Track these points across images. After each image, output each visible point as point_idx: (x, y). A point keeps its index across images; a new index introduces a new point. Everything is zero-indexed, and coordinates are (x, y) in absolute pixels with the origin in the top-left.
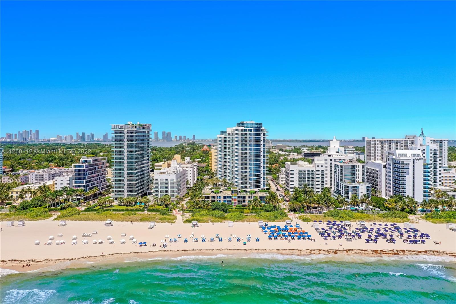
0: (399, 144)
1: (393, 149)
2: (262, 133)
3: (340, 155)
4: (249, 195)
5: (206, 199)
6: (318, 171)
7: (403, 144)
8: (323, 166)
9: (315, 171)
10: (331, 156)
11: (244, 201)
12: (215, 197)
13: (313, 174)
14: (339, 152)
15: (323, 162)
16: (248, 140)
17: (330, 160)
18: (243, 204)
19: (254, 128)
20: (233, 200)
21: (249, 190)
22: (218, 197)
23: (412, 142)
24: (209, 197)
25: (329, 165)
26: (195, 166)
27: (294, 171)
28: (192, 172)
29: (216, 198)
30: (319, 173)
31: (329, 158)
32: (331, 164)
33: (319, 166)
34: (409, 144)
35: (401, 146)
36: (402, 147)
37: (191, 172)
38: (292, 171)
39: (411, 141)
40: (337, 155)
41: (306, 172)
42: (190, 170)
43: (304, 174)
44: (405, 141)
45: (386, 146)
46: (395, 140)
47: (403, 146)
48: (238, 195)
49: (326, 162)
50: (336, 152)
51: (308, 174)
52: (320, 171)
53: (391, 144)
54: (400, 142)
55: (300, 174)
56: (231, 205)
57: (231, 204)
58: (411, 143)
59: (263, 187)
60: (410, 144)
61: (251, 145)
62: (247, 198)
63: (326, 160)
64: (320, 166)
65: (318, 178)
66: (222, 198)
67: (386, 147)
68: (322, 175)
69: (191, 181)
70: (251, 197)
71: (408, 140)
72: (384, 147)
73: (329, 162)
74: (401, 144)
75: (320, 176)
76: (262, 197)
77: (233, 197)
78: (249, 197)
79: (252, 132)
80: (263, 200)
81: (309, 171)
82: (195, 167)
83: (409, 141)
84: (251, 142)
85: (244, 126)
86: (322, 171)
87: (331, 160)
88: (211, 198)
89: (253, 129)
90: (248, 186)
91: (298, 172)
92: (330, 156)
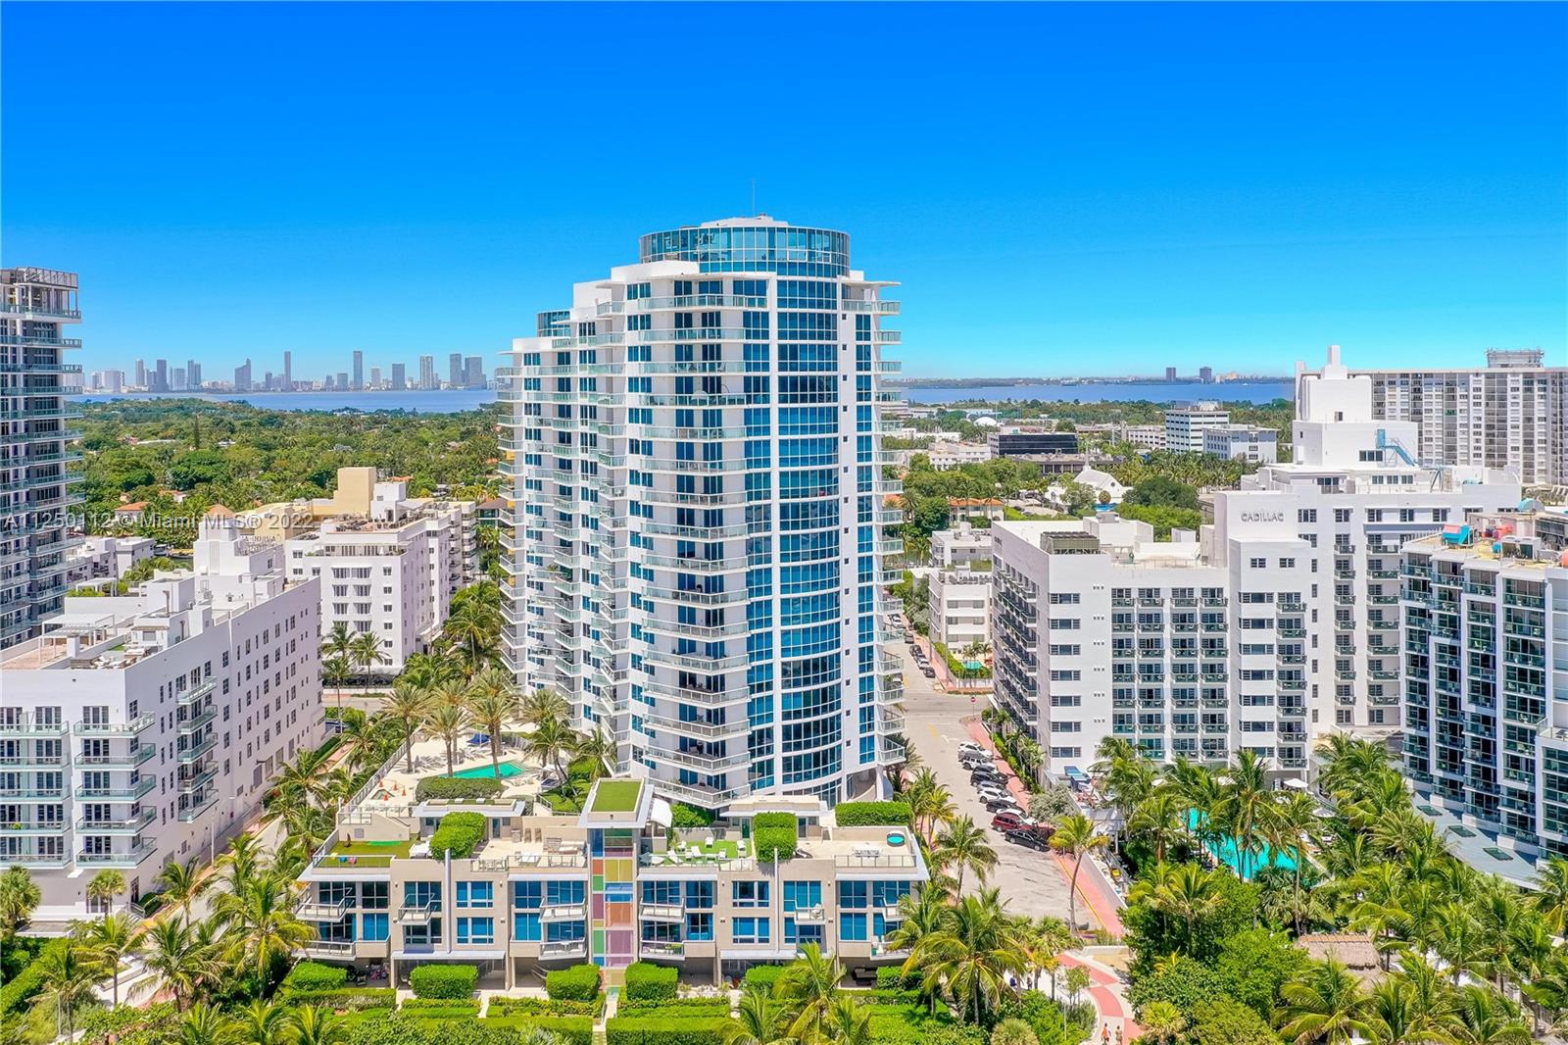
0: (1459, 391)
1: (1434, 414)
2: (851, 315)
3: (1393, 479)
4: (746, 866)
5: (359, 911)
6: (1259, 598)
7: (1483, 393)
8: (1291, 563)
9: (1226, 594)
10: (1342, 485)
11: (700, 924)
12: (436, 887)
13: (1212, 621)
14: (1388, 454)
15: (1286, 535)
16: (733, 376)
17: (1338, 511)
18: (695, 948)
19: (782, 268)
20: (598, 913)
21: (747, 803)
22: (462, 886)
23: (1525, 383)
24: (383, 888)
25: (1327, 553)
26: (434, 534)
27: (1076, 598)
28: (395, 581)
29: (448, 896)
30: (1269, 611)
31: (1327, 504)
32: (1342, 540)
33: (1262, 563)
34: (1509, 393)
35: (1472, 400)
36: (1475, 404)
37: (388, 581)
38: (1064, 598)
39: (1521, 378)
40: (1378, 480)
41: (1167, 610)
42: (387, 571)
43: (1151, 621)
44: (1489, 376)
45: (1398, 400)
46: (1441, 375)
47: (1483, 401)
48: (641, 864)
49: (1309, 528)
50: (1363, 456)
51: (1181, 621)
52: (1270, 596)
53: (1419, 391)
54: (1465, 383)
55: (1121, 621)
56: (583, 961)
57: (578, 953)
58: (1521, 386)
59: (863, 759)
60: (1517, 389)
61: (756, 421)
62: (725, 894)
63: (1308, 516)
64: (1273, 564)
65: (1259, 649)
66: (501, 895)
67: (1399, 407)
68: (1290, 626)
69: (396, 635)
70: (764, 886)
71: (1504, 375)
72: (1387, 407)
73: (1326, 528)
74: (1472, 393)
75: (1270, 636)
76: (861, 886)
77: (598, 883)
78: (744, 890)
79: (762, 303)
80: (870, 910)
81: (1182, 595)
82: (433, 543)
83: (1509, 378)
84: (756, 387)
85: (695, 258)
86: (1289, 600)
87: (1343, 515)
88: (397, 897)
89: (772, 278)
90: (737, 768)
91: (1106, 608)
92: (1328, 482)
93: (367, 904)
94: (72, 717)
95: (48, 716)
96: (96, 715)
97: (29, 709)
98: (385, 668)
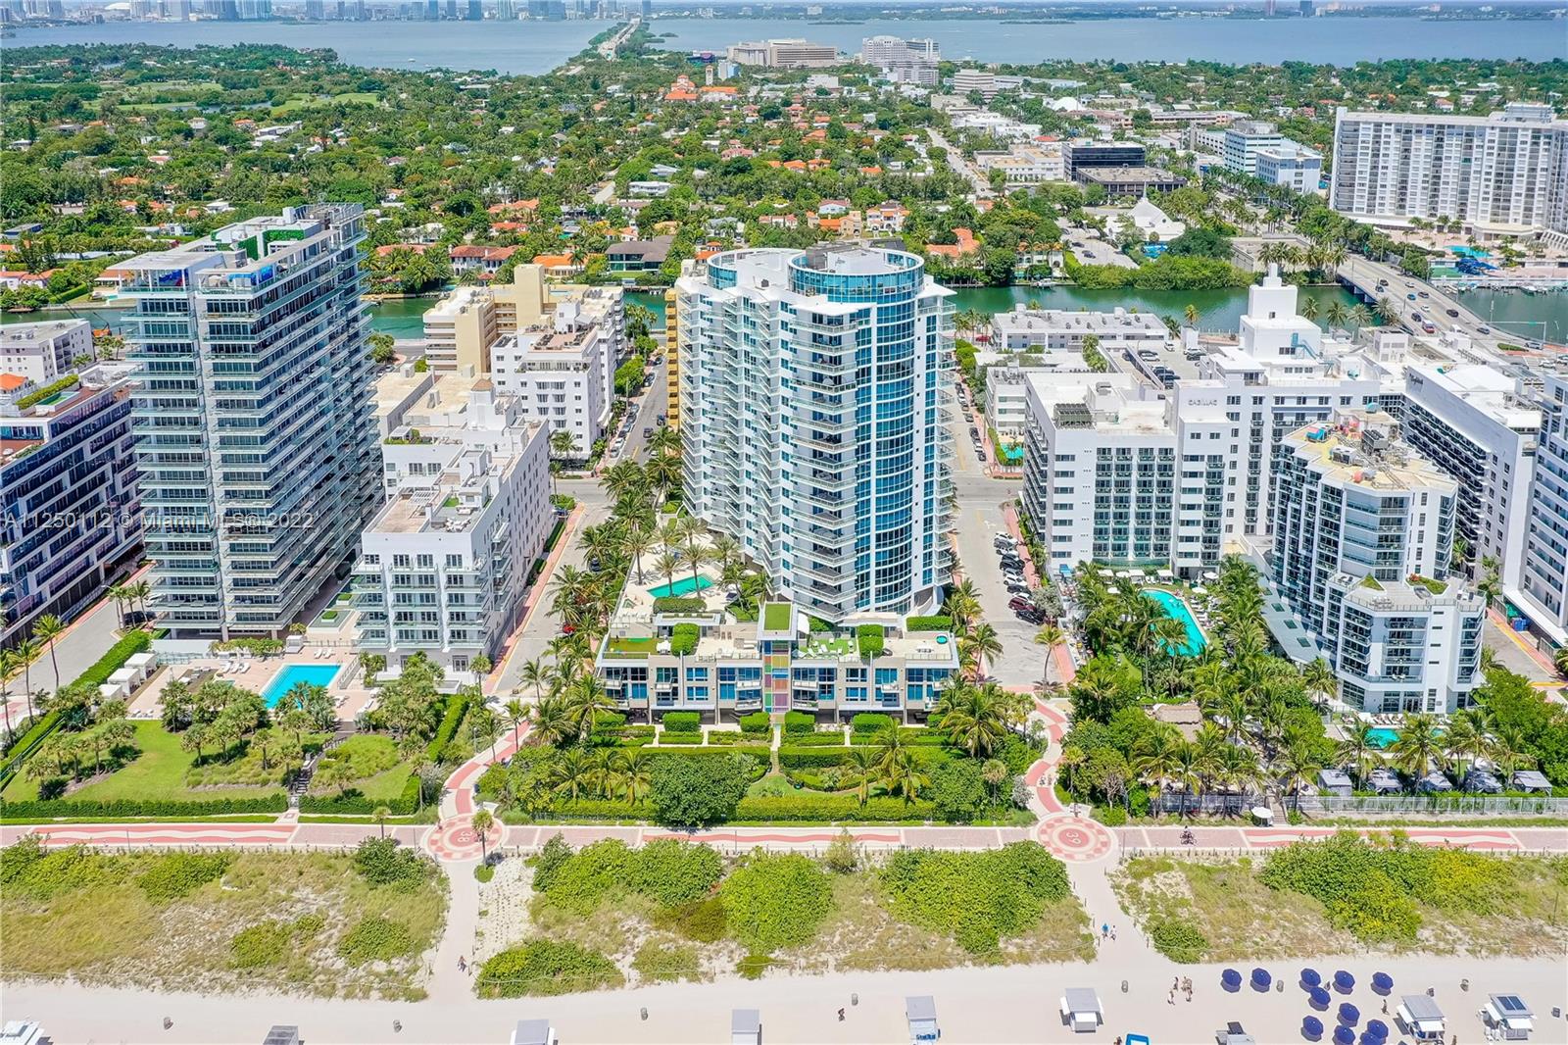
0: (1476, 142)
1: (1452, 161)
2: (924, 318)
3: (1299, 370)
4: (854, 658)
5: (629, 682)
6: (1194, 458)
7: (1496, 145)
8: (1218, 436)
9: (1175, 453)
10: (1261, 380)
11: (827, 691)
12: (675, 670)
13: (1165, 469)
14: (1299, 350)
15: (1217, 417)
16: (848, 373)
17: (1255, 398)
18: (824, 704)
19: (880, 300)
20: (768, 684)
21: (855, 618)
22: (690, 670)
23: (1533, 137)
24: (643, 670)
25: (1245, 425)
26: (604, 341)
27: (1073, 458)
28: (583, 391)
29: (682, 675)
30: (1201, 466)
31: (1248, 393)
32: (1256, 416)
33: (1198, 436)
34: (1519, 146)
35: (1486, 151)
36: (1489, 154)
37: (578, 392)
38: (1063, 458)
39: (1530, 133)
40: (1288, 370)
41: (1135, 461)
42: (577, 384)
43: (1123, 469)
44: (1503, 130)
45: (1423, 147)
46: (1462, 127)
47: (1495, 151)
48: (793, 658)
49: (1234, 408)
50: (1282, 351)
51: (1143, 468)
52: (1203, 457)
53: (1442, 140)
54: (1482, 135)
55: (1102, 468)
56: (759, 711)
57: (757, 706)
58: (1529, 140)
59: (925, 583)
60: (1525, 143)
61: (863, 395)
62: (842, 675)
63: (1234, 400)
64: (1205, 436)
65: (1192, 490)
66: (712, 675)
68: (1215, 476)
69: (585, 430)
70: (864, 671)
71: (1515, 129)
72: (1413, 152)
73: (1246, 409)
74: (1487, 144)
75: (1201, 483)
76: (920, 671)
77: (767, 666)
78: (853, 672)
79: (867, 322)
80: (925, 683)
81: (1145, 452)
82: (603, 348)
83: (1520, 132)
84: (864, 374)
86: (1215, 459)
87: (1258, 400)
88: (652, 675)
89: (874, 306)
90: (847, 598)
91: (1093, 460)
92: (1251, 377)
93: (634, 678)
94: (440, 561)
95: (425, 560)
96: (454, 560)
97: (413, 556)
98: (579, 455)
